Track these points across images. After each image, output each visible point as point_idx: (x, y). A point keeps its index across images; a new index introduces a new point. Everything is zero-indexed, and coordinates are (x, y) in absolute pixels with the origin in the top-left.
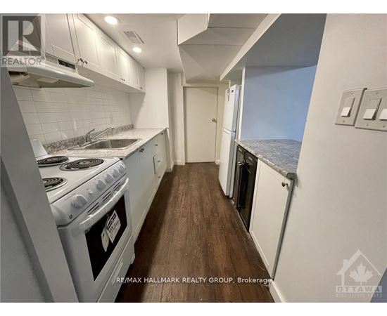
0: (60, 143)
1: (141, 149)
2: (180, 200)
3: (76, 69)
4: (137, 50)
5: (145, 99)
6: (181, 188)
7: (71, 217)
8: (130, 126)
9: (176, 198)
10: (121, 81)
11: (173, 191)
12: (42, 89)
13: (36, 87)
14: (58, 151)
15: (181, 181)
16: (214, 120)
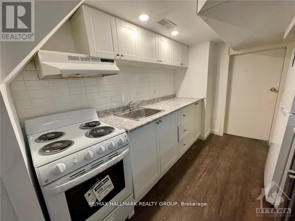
0: (110, 110)
1: (158, 121)
2: (199, 175)
3: (115, 62)
4: (175, 33)
5: (187, 73)
6: (207, 161)
7: (47, 181)
8: (172, 95)
9: (197, 171)
10: (158, 63)
11: (197, 162)
12: (104, 77)
13: (100, 77)
14: (108, 115)
15: (210, 153)
16: (273, 90)
